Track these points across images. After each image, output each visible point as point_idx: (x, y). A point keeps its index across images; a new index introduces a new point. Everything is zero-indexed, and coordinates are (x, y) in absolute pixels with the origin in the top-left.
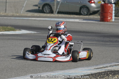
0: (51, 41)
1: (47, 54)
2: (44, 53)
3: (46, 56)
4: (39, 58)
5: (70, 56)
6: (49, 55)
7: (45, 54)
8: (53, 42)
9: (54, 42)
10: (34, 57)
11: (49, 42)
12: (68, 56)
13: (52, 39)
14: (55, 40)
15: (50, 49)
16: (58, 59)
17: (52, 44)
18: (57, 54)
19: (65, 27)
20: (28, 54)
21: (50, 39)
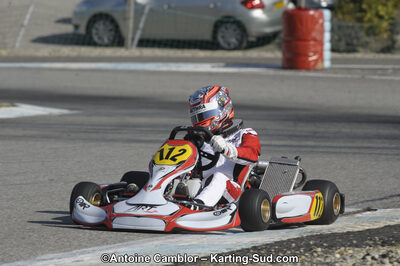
0: (167, 158)
1: (146, 206)
2: (134, 200)
3: (140, 212)
4: (117, 220)
5: (230, 212)
6: (152, 206)
7: (139, 206)
8: (175, 160)
9: (179, 159)
10: (100, 216)
11: (161, 158)
12: (225, 211)
13: (171, 150)
14: (185, 151)
15: (158, 186)
16: (183, 222)
17: (169, 167)
18: (183, 205)
19: (222, 106)
20: (83, 205)
21: (167, 148)
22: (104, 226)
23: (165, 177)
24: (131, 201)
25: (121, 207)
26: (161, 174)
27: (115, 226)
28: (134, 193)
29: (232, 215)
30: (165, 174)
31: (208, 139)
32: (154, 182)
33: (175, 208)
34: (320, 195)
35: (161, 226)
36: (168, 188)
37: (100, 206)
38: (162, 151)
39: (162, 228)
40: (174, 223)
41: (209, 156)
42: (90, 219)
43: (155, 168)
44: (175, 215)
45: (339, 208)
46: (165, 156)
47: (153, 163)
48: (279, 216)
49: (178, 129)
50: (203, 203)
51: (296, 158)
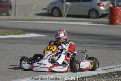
0: (49, 50)
1: (43, 64)
2: (40, 62)
3: (41, 66)
4: (34, 68)
5: (67, 66)
6: (45, 64)
7: (41, 64)
8: (51, 51)
9: (52, 50)
10: (30, 67)
11: (47, 50)
12: (66, 66)
13: (50, 48)
14: (54, 48)
15: (46, 59)
16: (54, 69)
17: (49, 53)
18: (54, 64)
19: (65, 35)
20: (24, 63)
21: (49, 47)
22: (30, 70)
23: (48, 56)
24: (38, 63)
25: (35, 64)
26: (47, 55)
27: (34, 70)
28: (39, 60)
29: (68, 67)
30: (48, 55)
31: (60, 45)
32: (45, 57)
33: (51, 65)
34: (92, 61)
35: (47, 70)
36: (49, 59)
37: (29, 64)
38: (47, 48)
39: (48, 71)
40: (51, 69)
41: (60, 50)
42: (26, 68)
43: (45, 53)
44: (51, 67)
45: (97, 65)
46: (48, 50)
47: (44, 52)
48: (81, 68)
49: (52, 42)
50: (58, 63)
51: (85, 51)
